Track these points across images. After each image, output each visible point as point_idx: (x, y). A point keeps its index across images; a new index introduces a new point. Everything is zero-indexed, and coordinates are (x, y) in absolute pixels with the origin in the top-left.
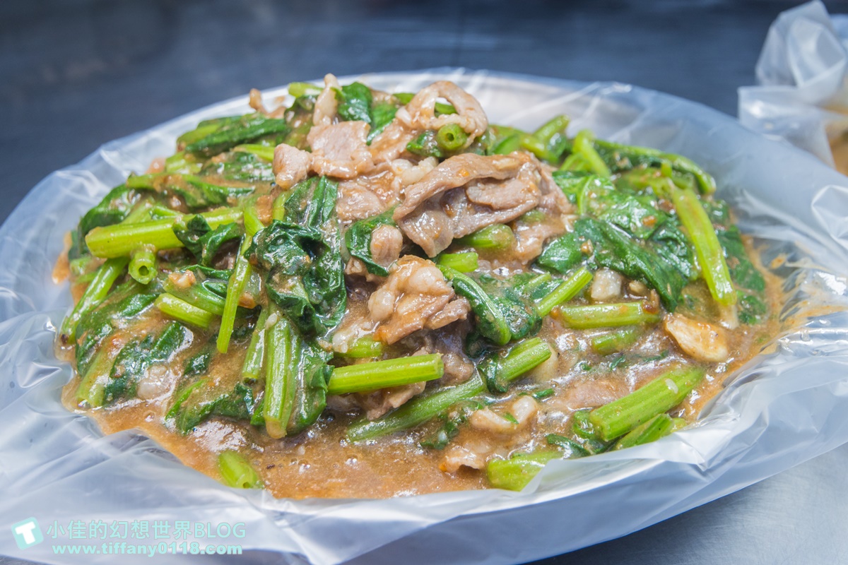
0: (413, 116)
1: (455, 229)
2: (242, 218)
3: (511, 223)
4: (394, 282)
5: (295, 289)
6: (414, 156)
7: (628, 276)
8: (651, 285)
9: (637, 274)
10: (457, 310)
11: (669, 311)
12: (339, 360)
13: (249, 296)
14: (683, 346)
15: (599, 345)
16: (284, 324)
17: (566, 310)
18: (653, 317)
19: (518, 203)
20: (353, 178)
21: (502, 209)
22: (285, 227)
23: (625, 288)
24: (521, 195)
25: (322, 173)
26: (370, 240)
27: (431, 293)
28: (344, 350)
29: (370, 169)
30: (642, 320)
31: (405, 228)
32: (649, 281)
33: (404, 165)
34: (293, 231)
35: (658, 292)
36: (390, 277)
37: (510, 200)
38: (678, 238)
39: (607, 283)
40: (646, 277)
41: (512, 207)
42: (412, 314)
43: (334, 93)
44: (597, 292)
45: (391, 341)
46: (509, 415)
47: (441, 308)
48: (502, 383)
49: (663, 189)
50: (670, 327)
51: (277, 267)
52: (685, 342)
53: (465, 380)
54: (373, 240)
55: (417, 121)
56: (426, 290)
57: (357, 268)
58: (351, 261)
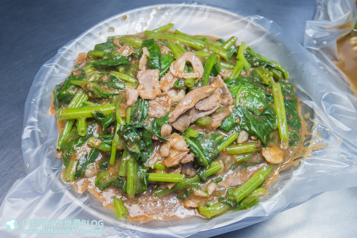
0: (176, 72)
1: (190, 121)
2: (115, 110)
3: (210, 115)
4: (169, 145)
5: (136, 149)
6: (176, 89)
7: (251, 134)
8: (258, 138)
9: (254, 134)
10: (190, 158)
11: (264, 147)
12: (151, 170)
13: (119, 147)
14: (268, 161)
15: (239, 161)
16: (132, 160)
17: (228, 149)
18: (258, 149)
19: (214, 107)
20: (154, 99)
21: (207, 111)
22: (131, 126)
23: (249, 138)
24: (214, 104)
25: (143, 99)
26: (160, 130)
27: (182, 151)
28: (153, 168)
29: (160, 95)
30: (254, 151)
31: (173, 125)
32: (258, 137)
33: (172, 93)
34: (134, 126)
35: (261, 141)
36: (168, 142)
37: (211, 107)
38: (271, 114)
39: (243, 136)
40: (257, 136)
41: (212, 109)
42: (175, 158)
43: (146, 56)
44: (239, 141)
45: (168, 167)
46: (206, 191)
47: (185, 157)
48: (205, 178)
49: (269, 82)
50: (264, 154)
51: (129, 140)
52: (268, 159)
53: (193, 177)
54: (162, 131)
55: (177, 74)
56: (180, 149)
57: (156, 139)
58: (154, 136)
